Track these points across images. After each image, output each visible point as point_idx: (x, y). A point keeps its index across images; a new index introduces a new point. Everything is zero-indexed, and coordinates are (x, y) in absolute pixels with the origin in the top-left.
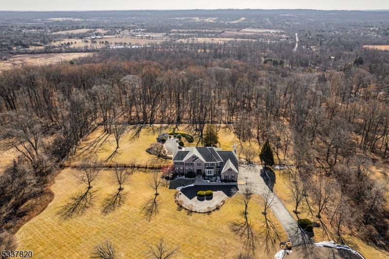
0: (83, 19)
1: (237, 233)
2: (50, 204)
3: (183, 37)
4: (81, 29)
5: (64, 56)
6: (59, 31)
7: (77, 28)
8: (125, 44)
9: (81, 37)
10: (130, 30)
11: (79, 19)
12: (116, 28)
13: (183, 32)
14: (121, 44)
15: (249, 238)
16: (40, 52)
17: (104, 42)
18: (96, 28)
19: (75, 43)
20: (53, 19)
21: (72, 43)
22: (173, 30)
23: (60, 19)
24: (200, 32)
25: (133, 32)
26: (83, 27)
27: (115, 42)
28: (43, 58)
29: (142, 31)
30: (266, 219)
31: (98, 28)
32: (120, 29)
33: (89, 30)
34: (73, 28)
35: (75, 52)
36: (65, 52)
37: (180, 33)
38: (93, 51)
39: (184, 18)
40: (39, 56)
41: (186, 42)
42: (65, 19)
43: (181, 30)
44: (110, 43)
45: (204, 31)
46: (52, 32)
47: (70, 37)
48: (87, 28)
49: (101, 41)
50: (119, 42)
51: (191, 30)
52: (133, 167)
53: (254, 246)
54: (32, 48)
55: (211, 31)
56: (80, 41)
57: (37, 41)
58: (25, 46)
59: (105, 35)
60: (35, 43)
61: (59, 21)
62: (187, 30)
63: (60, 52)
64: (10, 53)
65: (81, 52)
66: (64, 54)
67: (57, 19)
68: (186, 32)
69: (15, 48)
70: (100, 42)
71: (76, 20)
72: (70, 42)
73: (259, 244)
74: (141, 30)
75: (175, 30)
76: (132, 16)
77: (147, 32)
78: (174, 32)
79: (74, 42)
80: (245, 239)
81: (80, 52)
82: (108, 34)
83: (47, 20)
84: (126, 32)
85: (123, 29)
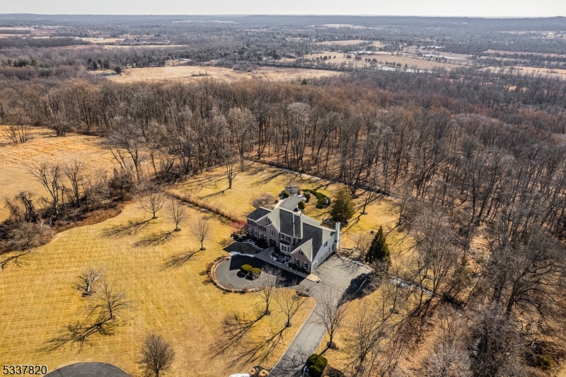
0: (365, 26)
1: (225, 328)
2: (109, 220)
3: (499, 64)
4: (354, 39)
5: (311, 73)
6: (325, 40)
7: (350, 38)
8: (399, 65)
9: (346, 50)
10: (419, 46)
11: (360, 27)
12: (401, 41)
13: (505, 56)
14: (393, 65)
15: (230, 339)
16: (289, 66)
17: (372, 59)
18: (374, 39)
19: (335, 57)
20: (329, 25)
21: (330, 57)
22: (489, 51)
23: (337, 26)
24: (536, 57)
25: (423, 49)
26: (357, 38)
27: (386, 61)
28: (286, 73)
29: (437, 49)
30: (281, 332)
31: (376, 40)
32: (405, 44)
33: (362, 41)
34: (344, 38)
35: (327, 69)
36: (315, 69)
37: (499, 56)
38: (350, 70)
39: (525, 32)
40: (284, 70)
41: (496, 72)
42: (343, 25)
43: (501, 53)
44: (379, 61)
45: (546, 55)
46: (317, 41)
47: (333, 50)
48: (362, 39)
49: (368, 58)
50: (392, 62)
51: (520, 54)
52: (217, 212)
53: (223, 351)
54: (282, 60)
55: (561, 56)
56: (342, 55)
57: (292, 52)
58: (276, 57)
59: (380, 50)
60: (288, 54)
61: (333, 29)
62: (512, 53)
63: (309, 67)
64: (258, 64)
65: (335, 70)
66: (312, 71)
67: (333, 26)
68: (510, 56)
69: (264, 59)
70: (366, 60)
71: (358, 27)
72: (328, 56)
73: (233, 351)
74: (436, 47)
75: (493, 52)
76: (436, 26)
77: (444, 51)
78: (489, 54)
79: (332, 57)
80: (226, 337)
81: (333, 70)
82: (385, 49)
83: (321, 27)
84: (413, 49)
85: (410, 44)
